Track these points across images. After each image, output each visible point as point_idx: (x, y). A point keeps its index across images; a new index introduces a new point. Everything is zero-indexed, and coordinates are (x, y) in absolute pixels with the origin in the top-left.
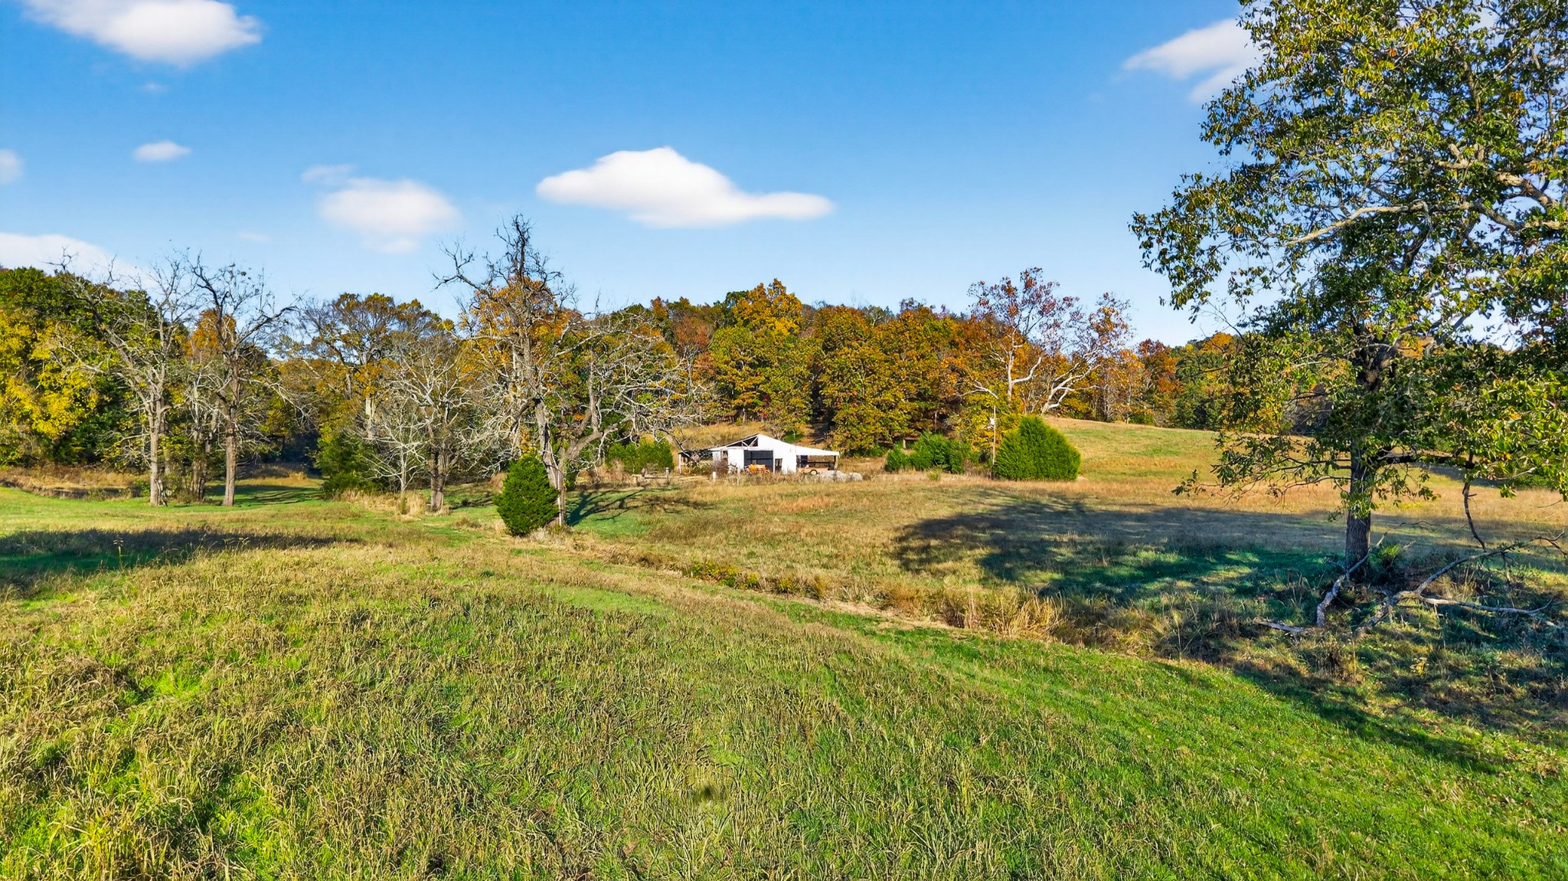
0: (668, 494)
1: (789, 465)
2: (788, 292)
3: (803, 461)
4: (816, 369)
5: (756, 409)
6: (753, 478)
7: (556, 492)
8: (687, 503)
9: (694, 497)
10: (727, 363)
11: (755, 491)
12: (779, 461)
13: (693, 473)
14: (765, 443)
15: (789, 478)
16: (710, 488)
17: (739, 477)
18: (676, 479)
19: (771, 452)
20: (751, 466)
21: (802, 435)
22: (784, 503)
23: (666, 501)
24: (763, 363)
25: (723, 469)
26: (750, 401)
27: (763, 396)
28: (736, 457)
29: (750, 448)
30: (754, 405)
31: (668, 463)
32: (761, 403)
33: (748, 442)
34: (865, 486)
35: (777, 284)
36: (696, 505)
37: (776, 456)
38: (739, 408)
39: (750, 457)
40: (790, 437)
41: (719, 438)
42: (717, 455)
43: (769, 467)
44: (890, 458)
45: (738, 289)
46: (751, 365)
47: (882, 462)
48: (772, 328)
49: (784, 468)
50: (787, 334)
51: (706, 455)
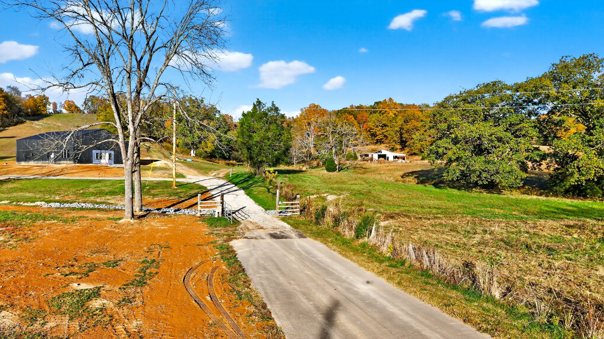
0: (357, 166)
1: (391, 159)
2: (394, 101)
3: (395, 157)
4: (401, 128)
5: (383, 140)
6: (379, 162)
7: (337, 165)
8: (363, 168)
9: (364, 167)
10: (374, 126)
11: (379, 165)
12: (388, 157)
13: (364, 161)
14: (384, 152)
15: (390, 162)
16: (368, 164)
17: (376, 162)
18: (360, 163)
19: (386, 155)
20: (380, 159)
21: (397, 149)
22: (386, 168)
23: (357, 167)
24: (385, 125)
25: (372, 159)
26: (381, 138)
27: (385, 136)
28: (376, 156)
29: (380, 154)
30: (382, 139)
31: (356, 158)
32: (385, 138)
33: (379, 152)
34: (410, 164)
35: (391, 99)
36: (365, 168)
37: (387, 156)
38: (377, 140)
39: (380, 156)
40: (393, 150)
41: (371, 150)
42: (370, 156)
43: (385, 159)
44: (423, 156)
45: (378, 101)
46: (382, 126)
47: (420, 157)
48: (389, 114)
49: (389, 160)
50: (394, 116)
51: (367, 155)
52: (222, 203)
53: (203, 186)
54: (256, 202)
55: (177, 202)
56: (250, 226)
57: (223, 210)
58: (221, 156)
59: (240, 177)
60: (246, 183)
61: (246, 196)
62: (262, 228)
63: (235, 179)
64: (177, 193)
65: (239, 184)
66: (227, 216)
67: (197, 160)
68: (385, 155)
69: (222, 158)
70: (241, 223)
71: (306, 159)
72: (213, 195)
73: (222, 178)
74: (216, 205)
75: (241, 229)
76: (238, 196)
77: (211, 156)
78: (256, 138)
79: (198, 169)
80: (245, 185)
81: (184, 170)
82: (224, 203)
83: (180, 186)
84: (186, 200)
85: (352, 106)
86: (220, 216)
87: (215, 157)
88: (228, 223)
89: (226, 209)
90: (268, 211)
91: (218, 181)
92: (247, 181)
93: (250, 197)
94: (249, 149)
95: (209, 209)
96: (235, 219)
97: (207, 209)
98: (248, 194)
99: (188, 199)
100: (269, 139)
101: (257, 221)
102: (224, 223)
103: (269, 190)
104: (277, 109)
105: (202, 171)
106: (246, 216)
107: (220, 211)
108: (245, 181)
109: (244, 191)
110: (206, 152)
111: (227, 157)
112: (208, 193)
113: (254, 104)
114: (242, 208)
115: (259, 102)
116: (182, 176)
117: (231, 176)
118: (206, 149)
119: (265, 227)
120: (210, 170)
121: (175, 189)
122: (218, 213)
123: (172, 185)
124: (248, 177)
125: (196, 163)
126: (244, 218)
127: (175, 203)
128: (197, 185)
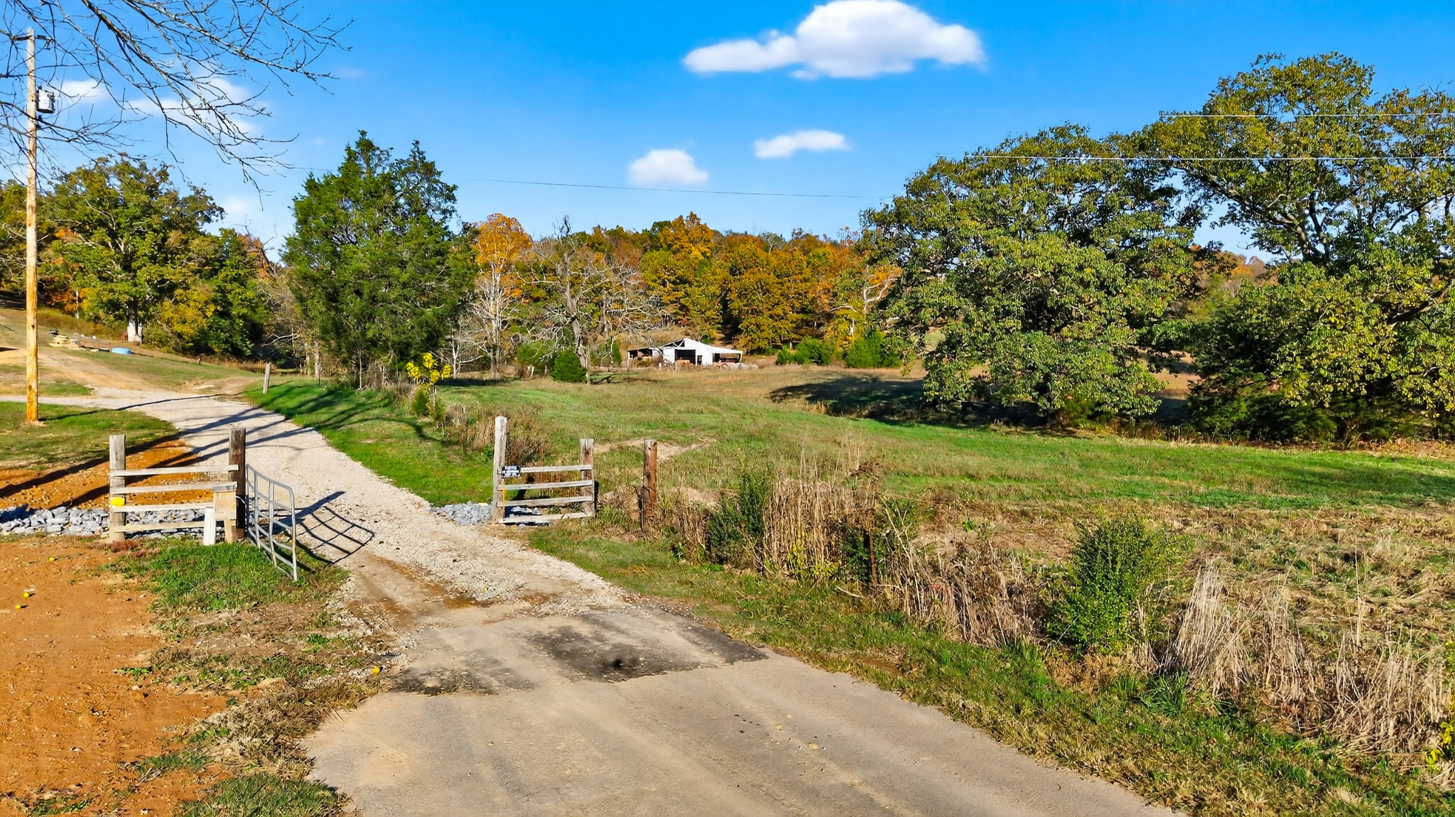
1: (707, 360)
2: (702, 223)
3: (717, 358)
4: (723, 289)
5: (679, 317)
6: (684, 368)
7: (585, 370)
10: (655, 281)
12: (700, 357)
13: (640, 365)
14: (690, 344)
17: (670, 368)
20: (681, 361)
21: (715, 339)
23: (635, 379)
24: (683, 281)
25: (660, 362)
27: (683, 307)
28: (669, 354)
29: (679, 348)
32: (681, 313)
33: (678, 343)
34: (761, 373)
35: (693, 217)
37: (697, 354)
39: (680, 355)
40: (706, 339)
41: (655, 338)
42: (655, 354)
43: (693, 361)
44: (780, 355)
45: (661, 220)
46: (674, 283)
47: (775, 358)
48: (690, 252)
49: (704, 362)
50: (701, 258)
51: (647, 352)
52: (239, 477)
53: (156, 420)
54: (380, 474)
55: (28, 479)
56: (402, 593)
57: (242, 511)
58: (226, 350)
59: (300, 394)
60: (324, 410)
61: (332, 452)
62: (464, 599)
63: (281, 400)
64: (39, 445)
65: (300, 413)
66: (263, 537)
67: (146, 352)
68: (693, 352)
69: (232, 353)
70: (344, 576)
71: (490, 355)
72: (198, 450)
73: (236, 397)
74: (207, 486)
75: (354, 608)
76: (304, 453)
77: (198, 348)
78: (360, 259)
79: (147, 372)
80: (322, 416)
81: (91, 373)
82: (250, 476)
83: (60, 418)
84: (74, 470)
85: (597, 229)
86: (229, 536)
87: (210, 352)
88: (275, 575)
89: (262, 504)
90: (448, 508)
91: (217, 403)
92: (329, 404)
93: (354, 457)
94: (333, 298)
95: (173, 507)
96: (309, 552)
97: (162, 509)
98: (342, 446)
99: (85, 467)
100: (402, 264)
101: (422, 559)
102: (250, 576)
103: (419, 430)
104: (429, 170)
105: (160, 378)
106: (355, 533)
107: (230, 515)
108: (320, 404)
109: (320, 436)
110: (180, 336)
111: (248, 352)
112: (176, 443)
113: (348, 149)
114: (328, 499)
115: (367, 146)
116: (83, 390)
117: (264, 391)
118: (179, 328)
119: (480, 590)
120: (191, 376)
121: (32, 429)
122: (220, 524)
123: (24, 418)
124: (330, 393)
125: (140, 358)
126: (351, 546)
127: (19, 481)
128: (133, 415)
